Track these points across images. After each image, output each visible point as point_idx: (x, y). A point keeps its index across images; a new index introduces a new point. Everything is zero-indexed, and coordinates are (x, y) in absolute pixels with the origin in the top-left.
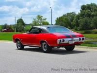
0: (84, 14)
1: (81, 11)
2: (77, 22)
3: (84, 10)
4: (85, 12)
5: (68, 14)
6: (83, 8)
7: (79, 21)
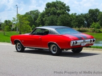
0: (49, 12)
1: (46, 9)
2: (42, 20)
3: (49, 8)
4: (50, 10)
5: (31, 12)
6: (48, 5)
7: (44, 19)
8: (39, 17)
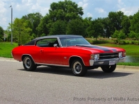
1: (50, 11)
3: (55, 11)
5: (29, 15)
6: (54, 6)
8: (41, 22)
